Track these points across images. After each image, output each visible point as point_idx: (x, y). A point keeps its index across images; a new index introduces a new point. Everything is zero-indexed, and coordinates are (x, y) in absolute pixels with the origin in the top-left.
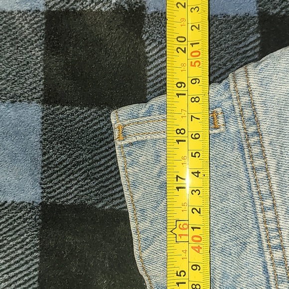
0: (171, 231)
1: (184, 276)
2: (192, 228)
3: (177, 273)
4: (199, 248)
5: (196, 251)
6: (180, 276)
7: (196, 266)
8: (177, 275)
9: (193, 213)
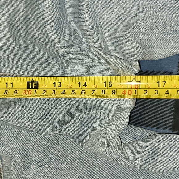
0: (134, 79)
1: (109, 86)
2: (136, 90)
3: (111, 82)
4: (125, 94)
5: (123, 92)
6: (109, 84)
7: (115, 92)
8: (110, 82)
9: (144, 91)
